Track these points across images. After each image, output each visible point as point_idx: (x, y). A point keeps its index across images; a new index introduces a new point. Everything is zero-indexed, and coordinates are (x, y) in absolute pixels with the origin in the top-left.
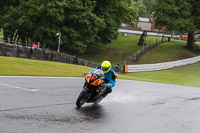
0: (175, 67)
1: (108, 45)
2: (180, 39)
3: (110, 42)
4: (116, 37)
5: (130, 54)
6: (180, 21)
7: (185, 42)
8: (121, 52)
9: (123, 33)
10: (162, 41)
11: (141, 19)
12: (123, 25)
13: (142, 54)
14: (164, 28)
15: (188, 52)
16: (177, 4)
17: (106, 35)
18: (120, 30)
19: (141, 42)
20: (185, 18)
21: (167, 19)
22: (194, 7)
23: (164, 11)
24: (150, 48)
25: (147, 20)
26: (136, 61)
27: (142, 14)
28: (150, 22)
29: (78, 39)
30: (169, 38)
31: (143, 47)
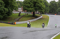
2: (31, 14)
3: (10, 15)
4: (12, 14)
5: (16, 19)
7: (32, 15)
8: (13, 18)
9: (14, 13)
12: (14, 10)
13: (20, 19)
14: (26, 11)
15: (33, 18)
16: (29, 4)
17: (9, 13)
19: (19, 15)
20: (32, 8)
21: (27, 8)
22: (34, 5)
23: (26, 6)
24: (22, 17)
25: (21, 9)
26: (18, 21)
27: (19, 7)
30: (27, 14)
31: (20, 17)
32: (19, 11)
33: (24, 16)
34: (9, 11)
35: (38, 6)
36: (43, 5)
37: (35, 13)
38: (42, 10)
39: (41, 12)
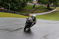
0: (44, 14)
1: (24, 8)
2: (45, 6)
4: (26, 6)
6: (45, 1)
7: (47, 7)
10: (40, 7)
12: (29, 2)
13: (34, 11)
14: (41, 3)
15: (48, 10)
17: (24, 5)
18: (28, 4)
19: (34, 7)
24: (36, 9)
25: (36, 0)
26: (32, 13)
29: (15, 6)
30: (42, 6)
31: (35, 9)
32: (34, 3)
33: (38, 8)
34: (24, 2)
37: (50, 5)
38: (56, 2)
39: (56, 4)
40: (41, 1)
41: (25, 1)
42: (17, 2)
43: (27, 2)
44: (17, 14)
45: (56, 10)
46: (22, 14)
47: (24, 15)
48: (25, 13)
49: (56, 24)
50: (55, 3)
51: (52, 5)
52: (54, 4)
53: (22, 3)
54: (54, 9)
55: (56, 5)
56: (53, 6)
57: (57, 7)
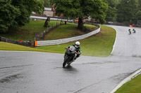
0: (70, 42)
1: (23, 27)
2: (73, 22)
3: (24, 25)
4: (28, 22)
5: (38, 33)
6: (73, 10)
7: (77, 24)
8: (32, 32)
9: (33, 19)
10: (61, 24)
11: (45, 9)
12: (33, 13)
13: (47, 33)
14: (62, 15)
15: (79, 32)
17: (21, 20)
18: (31, 17)
19: (46, 25)
20: (76, 8)
21: (64, 9)
23: (62, 3)
24: (52, 29)
25: (50, 9)
26: (42, 39)
27: (46, 5)
28: (52, 10)
30: (66, 22)
31: (48, 28)
32: (45, 16)
33: (56, 27)
34: (23, 13)
35: (90, 5)
36: (102, 3)
37: (84, 21)
38: (99, 13)
39: (97, 18)
40: (62, 11)
41: (25, 11)
42: (6, 12)
43: (30, 14)
44: (5, 41)
45: (98, 30)
46: (17, 43)
47: (23, 44)
48: (24, 38)
49: (98, 65)
50: (95, 16)
51: (89, 19)
52: (93, 18)
53: (17, 15)
54: (93, 29)
55: (98, 21)
56: (91, 22)
57: (100, 25)
